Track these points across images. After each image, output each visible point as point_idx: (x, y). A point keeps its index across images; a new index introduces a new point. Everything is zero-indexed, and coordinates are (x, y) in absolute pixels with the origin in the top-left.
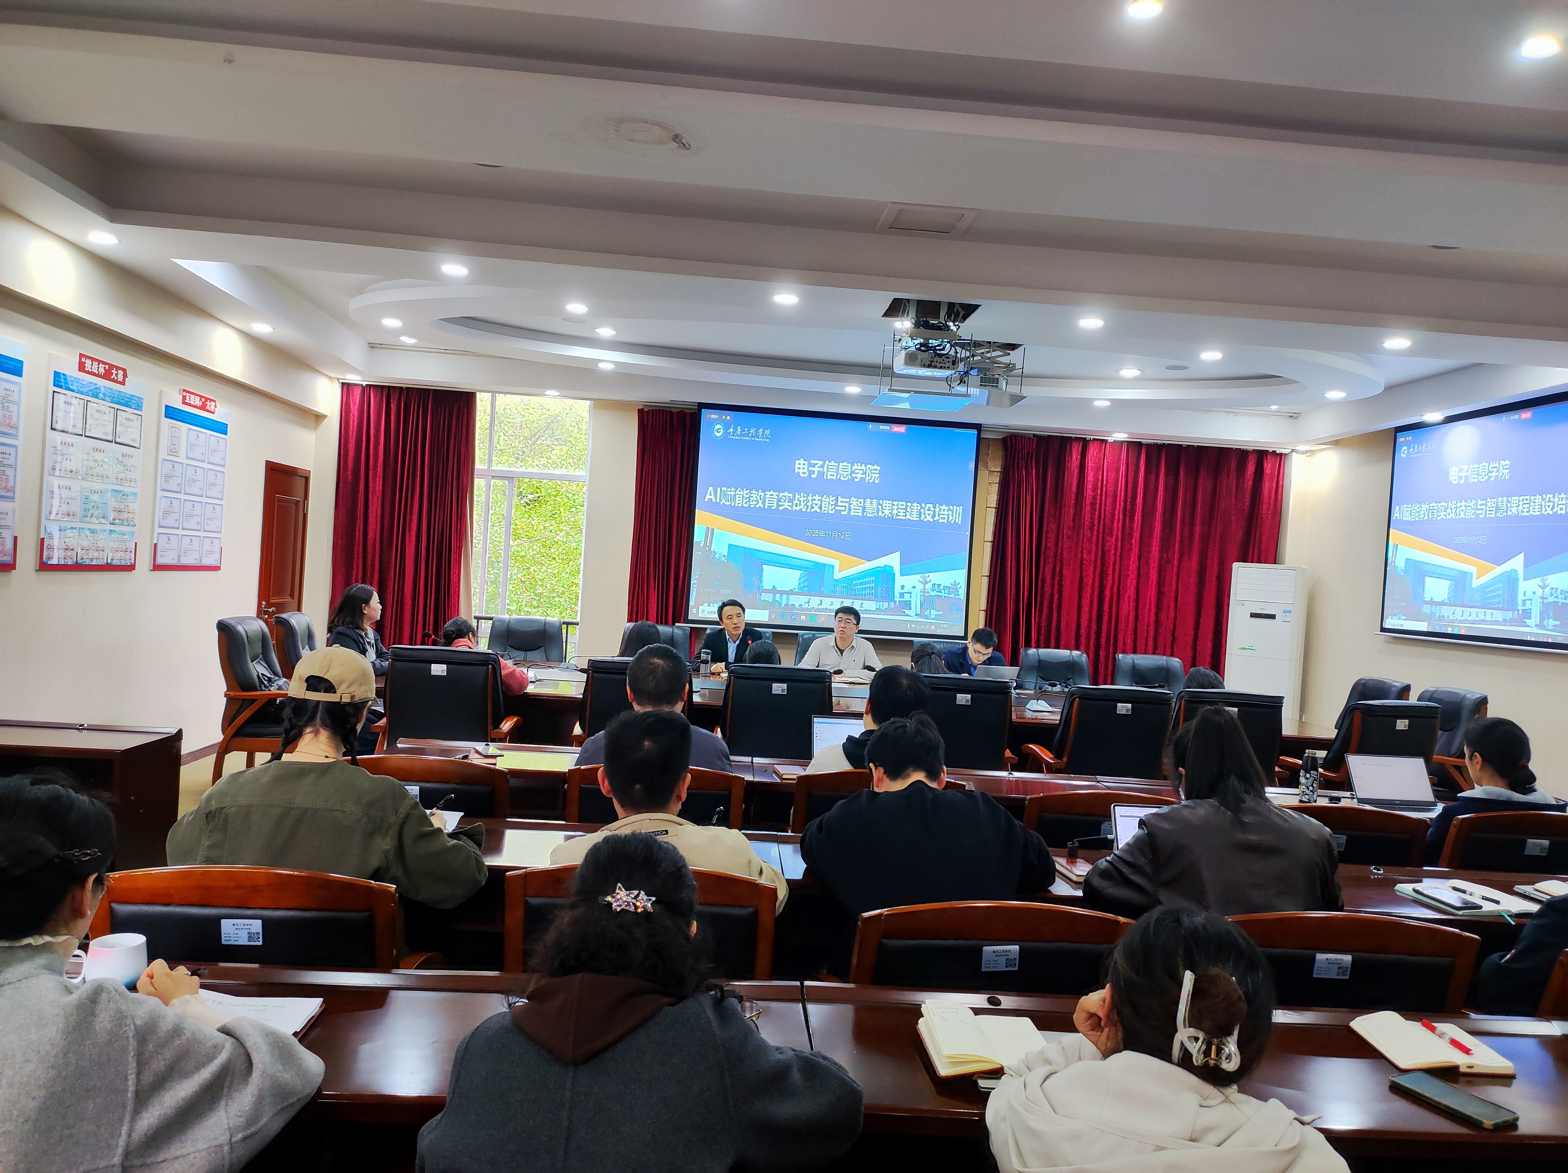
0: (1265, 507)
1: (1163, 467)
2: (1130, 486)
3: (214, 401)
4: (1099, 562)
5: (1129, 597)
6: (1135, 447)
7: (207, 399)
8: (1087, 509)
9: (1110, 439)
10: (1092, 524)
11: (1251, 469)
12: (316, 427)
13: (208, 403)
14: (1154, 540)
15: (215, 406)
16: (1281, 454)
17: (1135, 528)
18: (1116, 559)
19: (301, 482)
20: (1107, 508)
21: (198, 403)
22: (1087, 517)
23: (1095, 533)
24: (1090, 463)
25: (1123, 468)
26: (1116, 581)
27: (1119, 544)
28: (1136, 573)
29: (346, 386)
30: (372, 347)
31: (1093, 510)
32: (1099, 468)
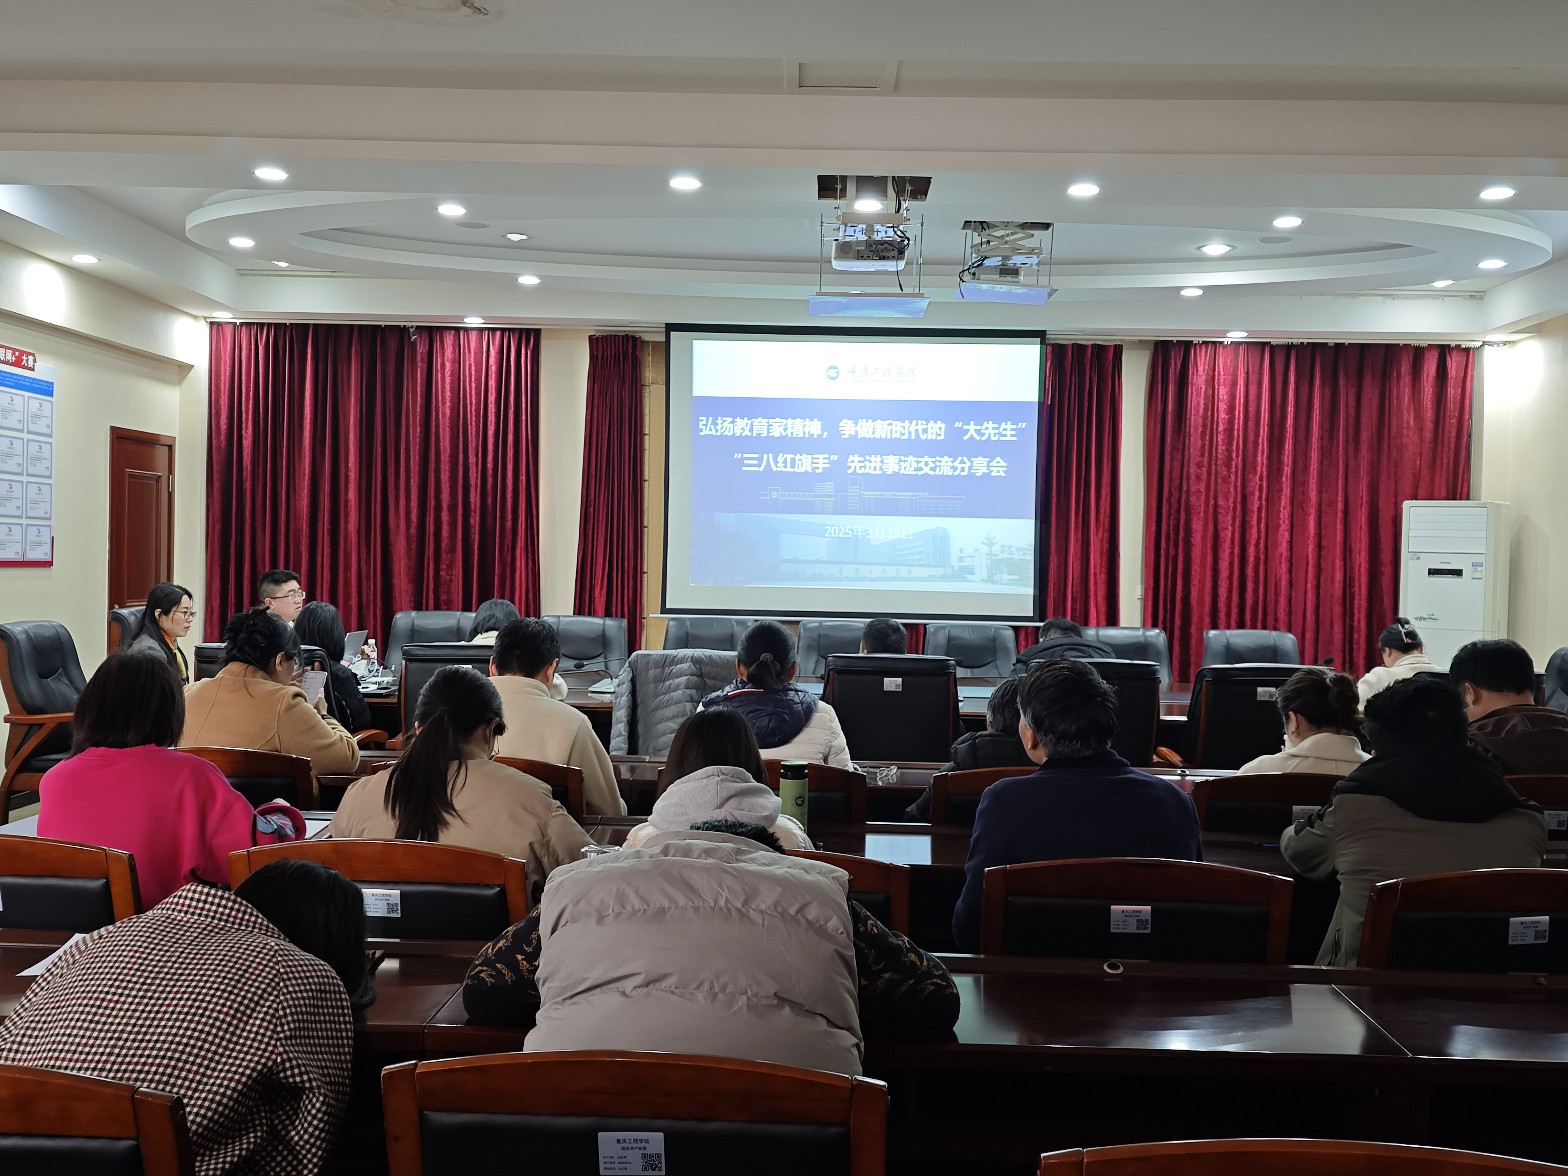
1: (1318, 374)
3: (33, 355)
4: (1239, 508)
7: (22, 353)
8: (1221, 437)
9: (1224, 341)
11: (1430, 370)
12: (180, 382)
13: (24, 358)
14: (1311, 476)
15: (35, 361)
16: (1468, 351)
17: (1286, 460)
18: (1261, 504)
19: (161, 453)
20: (1248, 435)
21: (10, 357)
22: (1221, 449)
25: (1266, 379)
28: (1287, 522)
29: (215, 326)
30: (241, 275)
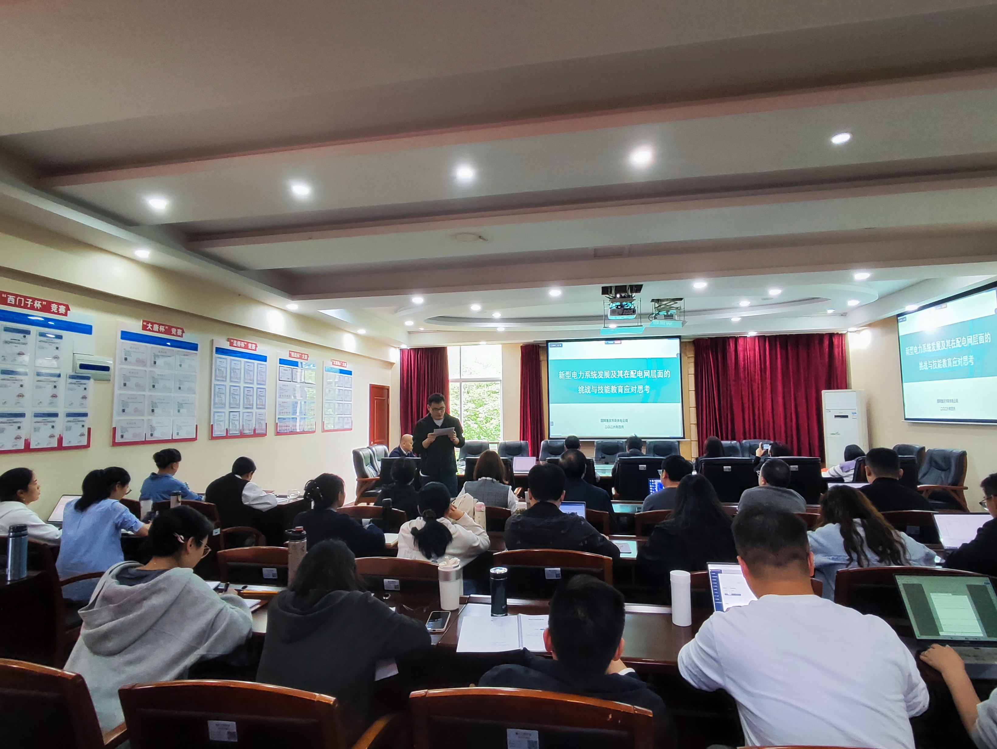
0: (837, 361)
1: (778, 346)
2: (762, 357)
3: (346, 362)
5: (769, 412)
6: (762, 338)
7: (343, 362)
8: (742, 370)
9: (748, 336)
10: (745, 377)
11: (826, 342)
12: (391, 368)
13: (343, 364)
14: (779, 383)
15: (346, 364)
16: (842, 335)
17: (767, 377)
19: (386, 391)
20: (752, 369)
21: (340, 364)
22: (742, 375)
23: (747, 381)
24: (740, 349)
25: (757, 349)
26: (761, 404)
27: (760, 386)
29: (401, 350)
30: (409, 333)
31: (744, 370)
32: (745, 350)
